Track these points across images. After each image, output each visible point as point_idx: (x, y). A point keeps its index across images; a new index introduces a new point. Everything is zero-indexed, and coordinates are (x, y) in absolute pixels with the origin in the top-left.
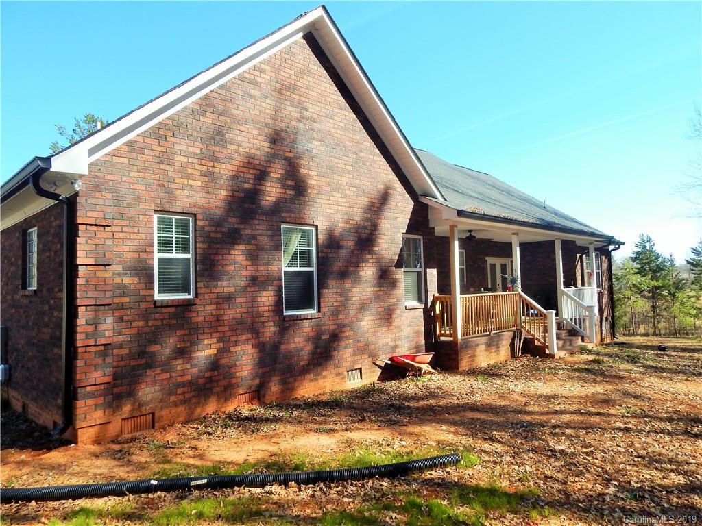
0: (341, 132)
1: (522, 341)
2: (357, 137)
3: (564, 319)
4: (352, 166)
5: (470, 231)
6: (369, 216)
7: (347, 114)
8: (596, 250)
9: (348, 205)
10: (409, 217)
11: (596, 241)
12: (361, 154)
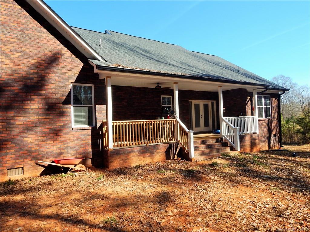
0: (5, 17)
1: (178, 150)
2: (23, 21)
3: (223, 136)
4: (17, 39)
5: (158, 83)
6: (36, 71)
7: (12, 5)
8: (258, 93)
9: (13, 64)
10: (78, 73)
11: (258, 88)
12: (26, 32)
